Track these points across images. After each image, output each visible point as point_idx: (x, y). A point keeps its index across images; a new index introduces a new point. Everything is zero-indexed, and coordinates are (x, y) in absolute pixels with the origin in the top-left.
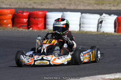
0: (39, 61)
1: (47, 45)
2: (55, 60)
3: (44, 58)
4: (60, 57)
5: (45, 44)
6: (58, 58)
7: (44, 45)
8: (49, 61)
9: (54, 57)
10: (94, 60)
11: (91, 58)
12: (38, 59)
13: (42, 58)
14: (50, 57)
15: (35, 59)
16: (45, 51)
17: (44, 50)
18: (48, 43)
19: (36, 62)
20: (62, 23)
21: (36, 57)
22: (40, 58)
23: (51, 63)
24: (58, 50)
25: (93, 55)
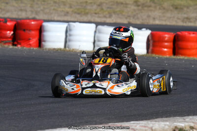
0: (89, 89)
1: (100, 66)
2: (112, 87)
3: (97, 85)
5: (98, 64)
6: (118, 86)
7: (97, 66)
8: (105, 89)
9: (111, 84)
10: (165, 90)
11: (162, 87)
12: (88, 85)
13: (94, 84)
14: (105, 84)
15: (84, 86)
16: (99, 74)
17: (97, 73)
18: (101, 62)
19: (84, 91)
21: (85, 83)
22: (91, 84)
23: (108, 92)
24: (115, 74)
25: (164, 82)
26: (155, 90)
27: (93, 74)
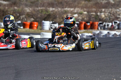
0: (52, 48)
1: (58, 37)
2: (63, 47)
3: (56, 46)
4: (67, 46)
6: (66, 46)
7: (56, 36)
8: (59, 48)
9: (63, 45)
10: (93, 47)
11: (91, 46)
12: (51, 46)
13: (54, 45)
14: (59, 46)
15: (49, 47)
16: (56, 41)
18: (59, 35)
19: (49, 49)
20: (71, 20)
21: (50, 45)
22: (53, 46)
23: (61, 50)
24: (66, 40)
25: (92, 44)
26: (87, 48)
27: (53, 40)
